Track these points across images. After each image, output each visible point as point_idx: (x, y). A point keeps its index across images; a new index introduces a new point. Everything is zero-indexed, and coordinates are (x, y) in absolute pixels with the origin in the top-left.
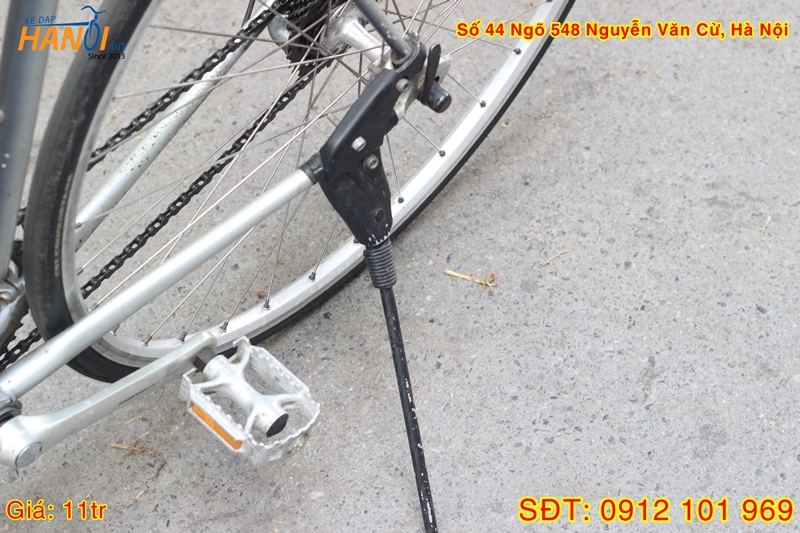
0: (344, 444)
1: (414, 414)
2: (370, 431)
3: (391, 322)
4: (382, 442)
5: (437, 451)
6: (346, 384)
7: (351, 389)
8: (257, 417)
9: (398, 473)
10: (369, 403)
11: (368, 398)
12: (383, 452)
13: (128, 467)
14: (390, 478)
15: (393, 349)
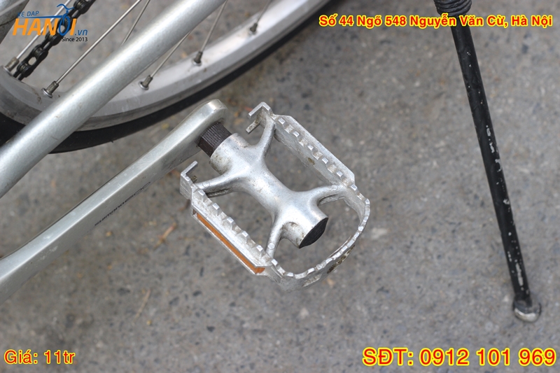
0: (410, 161)
1: (498, 166)
2: (442, 143)
3: (465, 58)
4: (457, 159)
5: (526, 171)
6: (412, 78)
7: (417, 84)
8: (284, 228)
9: (478, 202)
10: (440, 103)
11: (439, 96)
12: (458, 174)
13: (154, 195)
14: (468, 210)
15: (468, 90)
